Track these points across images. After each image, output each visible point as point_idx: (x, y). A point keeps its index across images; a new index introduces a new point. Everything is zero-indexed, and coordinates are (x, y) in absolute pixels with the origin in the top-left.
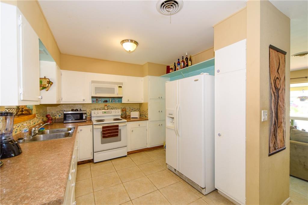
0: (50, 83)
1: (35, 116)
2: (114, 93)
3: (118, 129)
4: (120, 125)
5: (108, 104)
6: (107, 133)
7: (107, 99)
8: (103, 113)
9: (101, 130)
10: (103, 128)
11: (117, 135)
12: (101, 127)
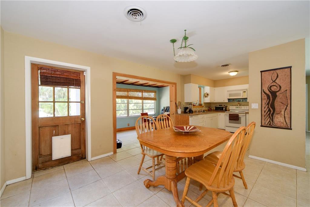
0: (208, 94)
1: (203, 107)
2: (240, 96)
3: (238, 117)
4: (239, 114)
5: (240, 103)
6: (232, 118)
7: (239, 100)
8: (236, 108)
9: (228, 115)
10: (229, 114)
11: (238, 120)
12: (228, 114)
